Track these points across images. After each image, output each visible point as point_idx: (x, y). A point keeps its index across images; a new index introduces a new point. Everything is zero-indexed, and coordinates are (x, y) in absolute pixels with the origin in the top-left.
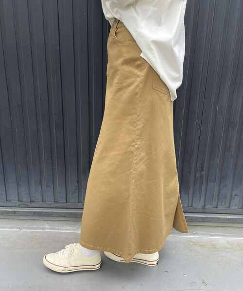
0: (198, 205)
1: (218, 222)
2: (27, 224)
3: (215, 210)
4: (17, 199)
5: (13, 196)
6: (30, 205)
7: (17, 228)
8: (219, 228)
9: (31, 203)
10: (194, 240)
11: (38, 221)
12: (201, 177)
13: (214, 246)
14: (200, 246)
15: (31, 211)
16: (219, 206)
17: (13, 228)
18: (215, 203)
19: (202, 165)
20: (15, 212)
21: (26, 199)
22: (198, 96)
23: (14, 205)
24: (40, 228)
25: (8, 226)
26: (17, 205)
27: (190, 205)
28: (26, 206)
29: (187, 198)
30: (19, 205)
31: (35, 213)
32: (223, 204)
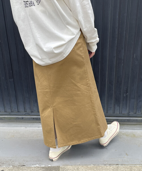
0: (125, 112)
1: (137, 122)
2: (30, 125)
3: (135, 115)
4: (24, 111)
5: (21, 109)
6: (31, 114)
7: (24, 127)
8: (137, 125)
9: (31, 113)
10: (123, 132)
11: (35, 123)
12: (127, 96)
13: (134, 135)
14: (126, 135)
15: (32, 117)
16: (137, 113)
17: (22, 127)
18: (135, 111)
19: (127, 89)
20: (23, 118)
21: (28, 111)
22: (124, 50)
23: (22, 114)
24: (37, 127)
25: (20, 126)
26: (24, 114)
27: (120, 112)
28: (29, 115)
29: (119, 108)
30: (25, 114)
31: (34, 118)
32: (140, 111)
